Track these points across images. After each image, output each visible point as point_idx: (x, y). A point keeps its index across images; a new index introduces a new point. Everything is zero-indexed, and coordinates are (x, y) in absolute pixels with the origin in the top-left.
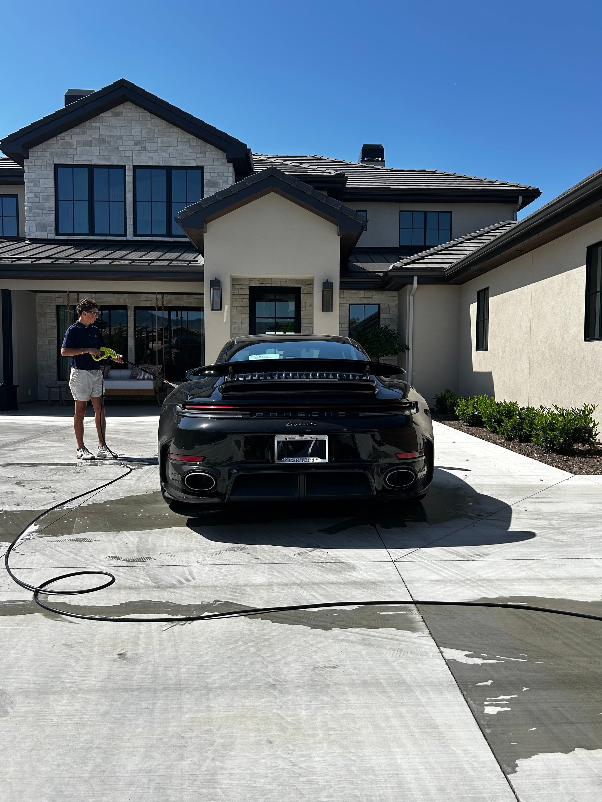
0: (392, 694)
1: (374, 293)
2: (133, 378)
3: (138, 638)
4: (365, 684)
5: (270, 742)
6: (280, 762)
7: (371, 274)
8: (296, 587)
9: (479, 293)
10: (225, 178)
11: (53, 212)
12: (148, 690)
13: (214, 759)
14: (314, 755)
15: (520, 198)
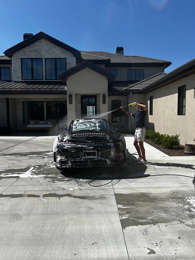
0: (104, 215)
1: (119, 96)
2: (46, 124)
3: (48, 203)
4: (98, 212)
5: (76, 224)
6: (78, 228)
7: (118, 91)
8: (87, 190)
9: (150, 97)
10: (73, 61)
11: (21, 73)
12: (51, 214)
13: (64, 227)
14: (85, 226)
15: (165, 65)
